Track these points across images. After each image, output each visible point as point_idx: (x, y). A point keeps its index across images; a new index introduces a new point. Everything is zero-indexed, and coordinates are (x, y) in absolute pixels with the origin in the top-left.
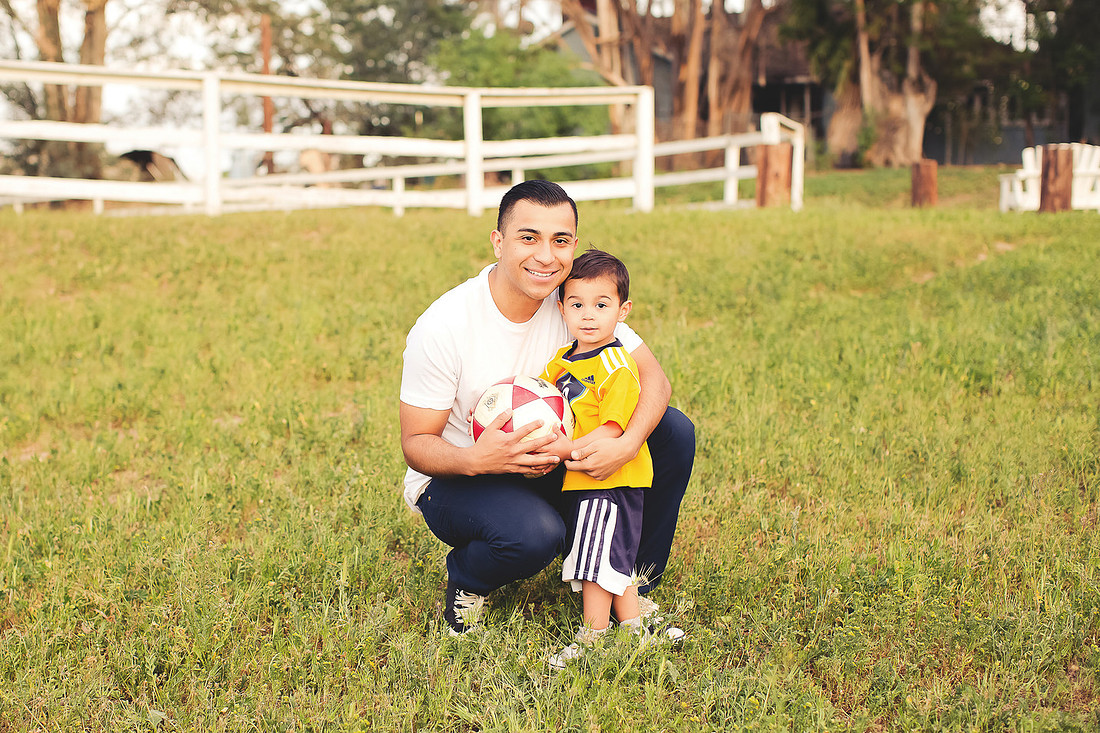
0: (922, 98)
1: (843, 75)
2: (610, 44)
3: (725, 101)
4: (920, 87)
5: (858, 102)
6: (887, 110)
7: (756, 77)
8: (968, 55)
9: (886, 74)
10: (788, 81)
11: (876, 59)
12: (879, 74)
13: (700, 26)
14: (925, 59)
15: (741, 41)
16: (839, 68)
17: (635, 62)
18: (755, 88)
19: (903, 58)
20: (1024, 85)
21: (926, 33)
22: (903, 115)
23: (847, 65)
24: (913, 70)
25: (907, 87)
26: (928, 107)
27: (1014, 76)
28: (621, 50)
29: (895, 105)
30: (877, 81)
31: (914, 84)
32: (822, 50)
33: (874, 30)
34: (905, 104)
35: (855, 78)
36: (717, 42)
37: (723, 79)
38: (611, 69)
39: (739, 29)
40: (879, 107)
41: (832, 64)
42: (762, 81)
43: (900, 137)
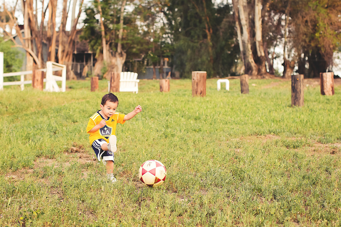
0: (122, 58)
1: (98, 51)
2: (28, 39)
3: (64, 58)
4: (121, 55)
5: (102, 59)
6: (111, 62)
7: (74, 51)
8: (135, 46)
9: (111, 51)
10: (86, 52)
11: (108, 46)
12: (109, 51)
13: (55, 35)
14: (123, 47)
15: (69, 40)
16: (97, 49)
17: (36, 45)
18: (74, 54)
19: (116, 46)
20: (152, 55)
21: (123, 39)
22: (116, 64)
23: (99, 48)
24: (119, 50)
25: (117, 55)
26: (124, 61)
27: (150, 52)
28: (32, 41)
29: (114, 60)
30: (108, 53)
31: (119, 54)
32: (92, 43)
33: (108, 37)
34: (116, 60)
35: (102, 52)
36: (60, 39)
37: (63, 51)
38: (28, 47)
39: (68, 36)
40: (109, 61)
41: (95, 48)
42: (76, 52)
43: (115, 70)
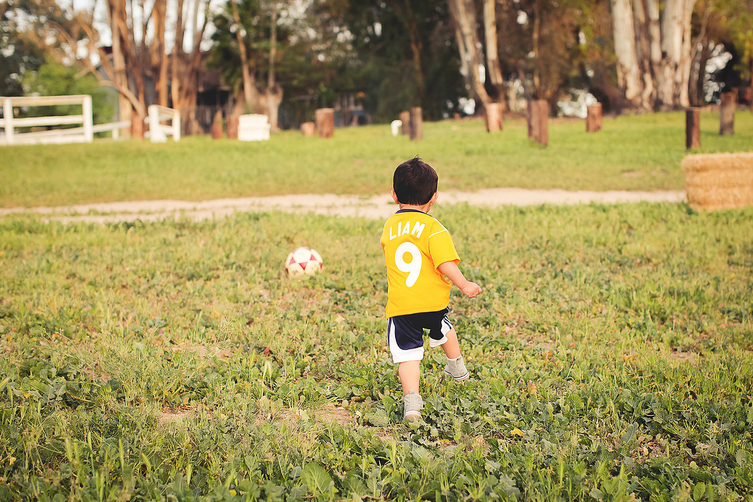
0: (275, 97)
1: (237, 87)
2: (120, 72)
3: (182, 99)
4: (274, 91)
5: (244, 99)
6: (258, 103)
7: (198, 87)
8: (297, 75)
9: (258, 85)
10: (218, 89)
11: (252, 77)
12: (254, 85)
13: (165, 62)
14: (277, 79)
15: (190, 68)
16: (235, 82)
17: (135, 81)
18: (198, 93)
19: (266, 77)
21: (276, 65)
22: (266, 105)
23: (240, 80)
24: (271, 83)
25: (268, 91)
26: (279, 102)
28: (127, 75)
29: (262, 101)
30: (253, 89)
31: (271, 90)
32: (227, 73)
33: (252, 62)
34: (267, 100)
35: (242, 87)
36: (175, 69)
37: (180, 89)
38: (121, 84)
39: (188, 63)
40: (254, 102)
41: (232, 80)
42: (201, 90)
